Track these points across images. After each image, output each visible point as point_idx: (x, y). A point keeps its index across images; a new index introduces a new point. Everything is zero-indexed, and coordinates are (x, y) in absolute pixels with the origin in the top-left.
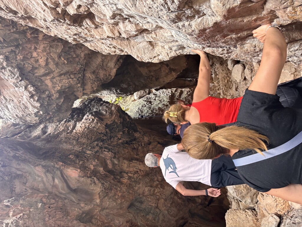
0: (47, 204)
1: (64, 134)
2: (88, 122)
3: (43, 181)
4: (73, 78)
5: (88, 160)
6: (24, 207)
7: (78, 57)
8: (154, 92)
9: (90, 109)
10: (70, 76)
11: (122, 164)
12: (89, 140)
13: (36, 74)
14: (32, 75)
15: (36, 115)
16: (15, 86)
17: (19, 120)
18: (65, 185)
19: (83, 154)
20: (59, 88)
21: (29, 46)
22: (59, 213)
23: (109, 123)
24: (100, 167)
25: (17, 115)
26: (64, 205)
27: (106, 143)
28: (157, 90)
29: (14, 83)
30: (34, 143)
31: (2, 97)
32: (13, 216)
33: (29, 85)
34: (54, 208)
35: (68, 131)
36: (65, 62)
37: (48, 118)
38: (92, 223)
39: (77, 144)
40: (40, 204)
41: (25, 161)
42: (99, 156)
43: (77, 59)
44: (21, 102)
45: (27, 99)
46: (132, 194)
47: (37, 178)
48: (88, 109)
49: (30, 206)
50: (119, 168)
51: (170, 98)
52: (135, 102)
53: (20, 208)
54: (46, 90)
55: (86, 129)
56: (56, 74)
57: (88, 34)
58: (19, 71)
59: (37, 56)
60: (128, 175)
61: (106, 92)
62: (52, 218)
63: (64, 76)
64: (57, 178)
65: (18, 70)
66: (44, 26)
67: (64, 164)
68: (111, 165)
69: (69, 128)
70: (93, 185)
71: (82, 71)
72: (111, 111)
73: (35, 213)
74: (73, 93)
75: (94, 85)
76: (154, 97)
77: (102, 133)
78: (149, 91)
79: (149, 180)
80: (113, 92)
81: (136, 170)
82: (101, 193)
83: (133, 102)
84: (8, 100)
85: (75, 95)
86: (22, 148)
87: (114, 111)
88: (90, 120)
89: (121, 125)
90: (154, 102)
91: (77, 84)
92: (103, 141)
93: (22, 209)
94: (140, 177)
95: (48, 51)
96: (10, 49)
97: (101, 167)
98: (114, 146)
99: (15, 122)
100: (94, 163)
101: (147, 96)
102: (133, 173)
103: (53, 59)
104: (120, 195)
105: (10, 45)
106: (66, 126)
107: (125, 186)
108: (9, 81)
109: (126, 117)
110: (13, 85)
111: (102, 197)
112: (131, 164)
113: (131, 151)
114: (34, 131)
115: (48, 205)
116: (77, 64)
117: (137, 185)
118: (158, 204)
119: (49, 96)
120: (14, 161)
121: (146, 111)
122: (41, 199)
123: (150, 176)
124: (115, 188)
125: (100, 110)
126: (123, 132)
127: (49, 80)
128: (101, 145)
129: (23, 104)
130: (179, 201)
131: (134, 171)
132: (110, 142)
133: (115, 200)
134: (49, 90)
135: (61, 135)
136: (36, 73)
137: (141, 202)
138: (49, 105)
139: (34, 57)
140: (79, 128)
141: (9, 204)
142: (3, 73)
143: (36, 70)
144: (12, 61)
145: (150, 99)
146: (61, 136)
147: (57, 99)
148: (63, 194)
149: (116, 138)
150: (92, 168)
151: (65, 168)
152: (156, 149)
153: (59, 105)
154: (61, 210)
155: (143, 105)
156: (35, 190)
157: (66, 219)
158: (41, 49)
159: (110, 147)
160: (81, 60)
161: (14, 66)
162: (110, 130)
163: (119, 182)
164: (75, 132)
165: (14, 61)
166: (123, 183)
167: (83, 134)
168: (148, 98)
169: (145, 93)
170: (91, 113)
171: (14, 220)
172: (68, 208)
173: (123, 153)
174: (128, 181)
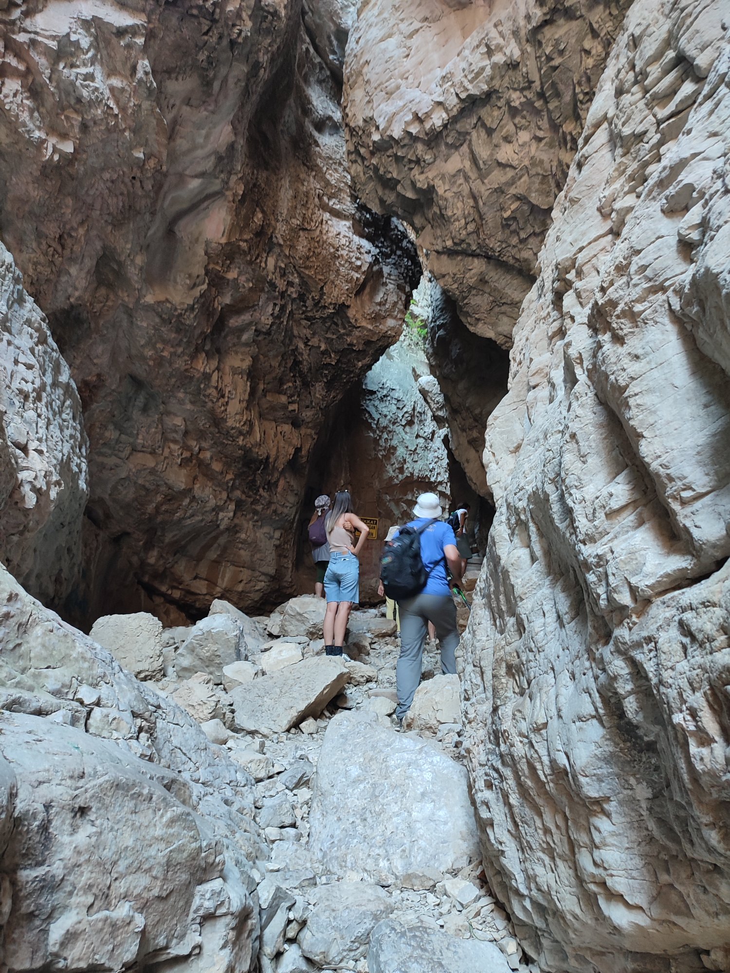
0: (142, 172)
1: (318, 187)
2: (352, 254)
3: (194, 148)
4: (466, 228)
5: (250, 263)
6: (133, 114)
7: (521, 243)
8: (440, 431)
9: (388, 256)
10: (471, 221)
11: (239, 354)
12: (304, 262)
13: (474, 134)
14: (473, 125)
15: (368, 120)
16: (444, 72)
17: (354, 67)
18: (185, 206)
19: (267, 248)
20: (440, 191)
21: (544, 125)
22: (121, 204)
23: (351, 313)
24: (232, 295)
25: (367, 62)
26: (139, 213)
27: (294, 307)
28: (446, 441)
29: (451, 74)
30: (291, 101)
31: (417, 25)
32: (112, 89)
33: (448, 116)
34: (131, 190)
35: (325, 199)
36: (505, 211)
37: (362, 151)
38: (96, 288)
39: (292, 230)
40: (141, 156)
41: (246, 93)
42: (262, 290)
43: (514, 241)
44: (404, 81)
45: (410, 102)
46: (167, 385)
47: (204, 132)
48: (388, 251)
49: (135, 128)
50: (230, 345)
51: (423, 478)
52: (412, 378)
53: (132, 104)
54: (435, 155)
55: (332, 250)
56: (477, 186)
58: (482, 94)
59: (520, 141)
60: (214, 371)
61: (439, 296)
62: (107, 188)
63: (472, 206)
64: (201, 184)
65: (483, 92)
67: (239, 200)
68: (236, 324)
69: (334, 200)
70: (188, 282)
71: (485, 252)
72: (384, 318)
73: (120, 143)
74: (429, 223)
75: (450, 280)
76: (426, 434)
77: (322, 294)
78: (443, 417)
79: (202, 428)
80: (439, 318)
81: (227, 392)
82: (169, 305)
83: (410, 371)
84: (409, 43)
85: (423, 228)
86: (277, 72)
87: (384, 324)
88: (358, 259)
89: (346, 347)
90: (412, 434)
91: (452, 239)
92: (302, 297)
93: (130, 111)
94: (210, 404)
95: (533, 172)
96: (535, 77)
97: (233, 300)
98: (286, 331)
100: (243, 279)
101: (430, 414)
102: (220, 384)
103: (512, 182)
104: (164, 354)
105: (544, 80)
106: (340, 190)
107: (186, 367)
108: (457, 59)
109: (367, 359)
110: (448, 68)
111: (160, 310)
112: (242, 378)
113: (274, 375)
114: (324, 93)
115: (139, 175)
116: (502, 242)
117: (189, 396)
118: (143, 452)
119: (418, 163)
120: (245, 68)
121: (385, 411)
122: (152, 155)
123: (212, 429)
124: (181, 340)
125: (385, 284)
126: (325, 353)
127: (459, 165)
128: (289, 296)
129: (398, 87)
130: (151, 508)
131: (223, 386)
132: (297, 316)
133: (150, 343)
134: (436, 163)
135: (314, 177)
136: (478, 136)
137: (145, 410)
138: (398, 159)
139: (517, 134)
140: (333, 231)
141: (140, 74)
142: (478, 46)
143: (485, 138)
144: (507, 78)
145: (421, 421)
146: (312, 179)
147: (413, 184)
148: (162, 206)
149: (308, 332)
150: (232, 275)
151: (229, 202)
152: (282, 444)
153: (396, 185)
154: (127, 207)
155: (401, 403)
156: (172, 132)
157: (106, 221)
158: (536, 155)
159: (285, 320)
160: (514, 251)
161: (494, 82)
162: (331, 317)
163: (198, 350)
164: (324, 219)
165: (506, 82)
166: (195, 360)
167: (318, 242)
168: (423, 417)
169: (436, 406)
170: (377, 260)
171: (102, 93)
172: (131, 225)
173: (271, 353)
174: (200, 375)
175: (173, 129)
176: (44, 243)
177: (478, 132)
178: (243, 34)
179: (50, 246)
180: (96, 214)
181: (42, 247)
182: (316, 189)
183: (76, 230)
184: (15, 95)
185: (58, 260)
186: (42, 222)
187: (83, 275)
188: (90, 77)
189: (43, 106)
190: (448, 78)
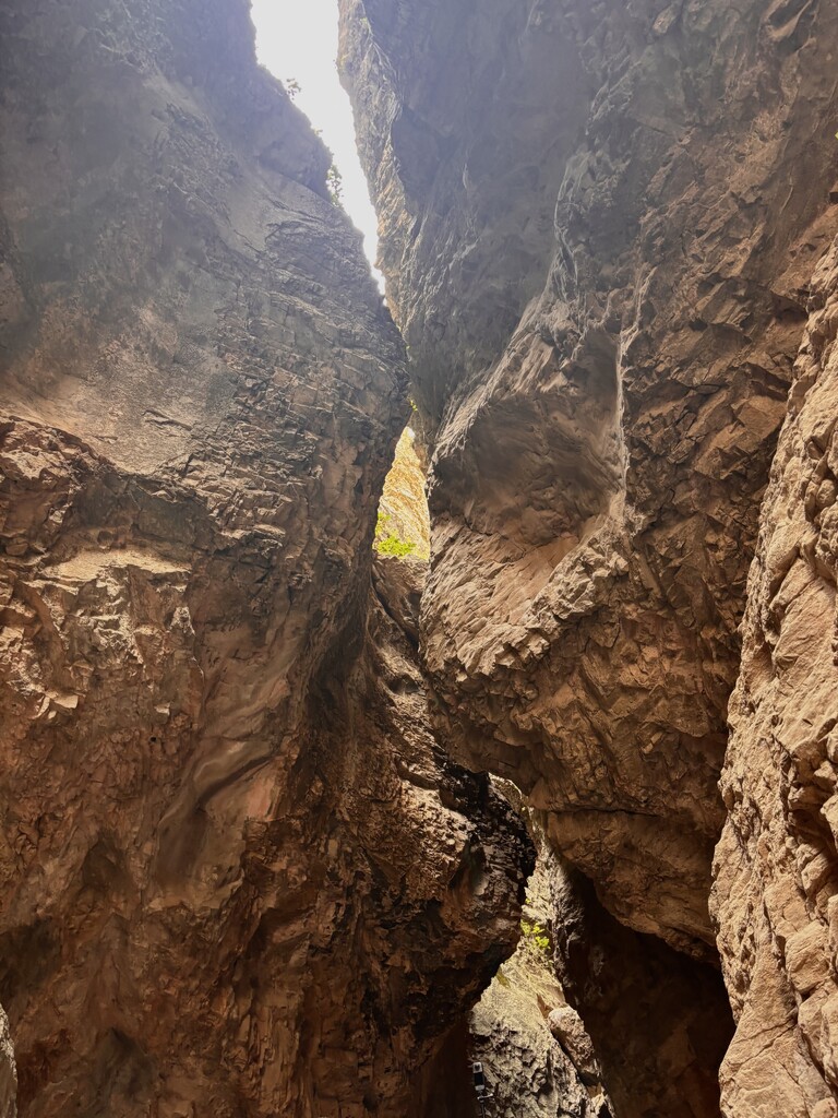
0: (164, 732)
1: (395, 750)
2: (441, 831)
3: (238, 705)
4: (594, 775)
5: (305, 847)
6: (161, 664)
7: (674, 788)
8: (593, 1100)
9: (489, 833)
10: (600, 764)
11: (286, 987)
12: (378, 845)
13: (585, 659)
14: (581, 649)
15: (451, 662)
16: (536, 600)
17: (431, 613)
18: (222, 777)
19: (328, 826)
20: (552, 731)
21: (675, 634)
22: (132, 773)
23: (445, 913)
24: (278, 895)
25: (445, 607)
26: (156, 785)
27: (366, 908)
29: (545, 598)
30: (361, 660)
32: (139, 637)
33: (549, 641)
34: (149, 754)
35: (404, 763)
36: (645, 746)
37: (446, 697)
38: (80, 893)
39: (361, 801)
40: (167, 711)
41: (306, 644)
42: (320, 886)
43: (664, 786)
44: (490, 618)
45: (500, 636)
46: (169, 1044)
47: (251, 687)
48: (488, 825)
49: (163, 680)
50: (273, 972)
52: (539, 1013)
53: (161, 653)
54: (537, 689)
55: (415, 827)
56: (598, 718)
57: (769, 856)
58: (586, 611)
59: (647, 659)
60: (244, 1017)
62: (117, 753)
63: (597, 746)
64: (245, 748)
65: (588, 609)
66: (754, 698)
67: (293, 767)
68: (283, 938)
69: (415, 765)
70: (216, 876)
71: (625, 805)
72: (493, 918)
73: (140, 698)
74: (542, 775)
75: (582, 849)
76: (572, 1107)
77: (404, 887)
78: (595, 1075)
80: (566, 915)
81: (263, 1051)
82: (183, 912)
83: (535, 1002)
84: (490, 583)
85: (533, 783)
86: (345, 628)
87: (492, 926)
88: (450, 836)
89: (441, 965)
90: (551, 1108)
91: (576, 791)
92: (376, 895)
93: (158, 661)
94: (234, 1075)
95: (672, 692)
96: (652, 584)
97: (280, 901)
98: (355, 943)
99: (425, 604)
100: (294, 870)
101: (573, 1071)
102: (252, 1038)
103: (647, 708)
104: (169, 992)
105: (664, 584)
106: (422, 753)
107: (201, 1012)
108: (550, 585)
109: (473, 983)
110: (540, 595)
111: (170, 920)
112: (287, 1026)
113: (336, 1018)
114: (398, 653)
115: (160, 735)
116: (647, 788)
117: (204, 1062)
119: (518, 700)
120: (305, 616)
121: (505, 1070)
122: (182, 712)
124: (197, 967)
125: (489, 870)
126: (411, 977)
127: (571, 697)
128: (358, 892)
129: (483, 625)
131: (258, 1042)
132: (370, 923)
133: (151, 975)
134: (541, 699)
135: (389, 739)
136: (591, 659)
137: (131, 1091)
138: (490, 700)
139: (641, 651)
140: (416, 802)
141: (176, 620)
142: (572, 568)
143: (600, 660)
144: (616, 592)
145: (562, 1084)
146: (386, 742)
147: (514, 726)
148: (191, 776)
149: (385, 947)
150: (277, 867)
151: (280, 769)
153: (493, 731)
154: (140, 777)
155: (528, 1055)
156: (211, 689)
157: (109, 797)
158: (673, 670)
159: (352, 926)
160: (665, 800)
161: (601, 597)
162: (416, 920)
163: (221, 983)
164: (403, 787)
165: (615, 596)
166: (216, 1000)
167: (396, 817)
168: (564, 1077)
169: (580, 1057)
170: (474, 837)
171: (125, 641)
172: (143, 801)
173: (332, 983)
174: (222, 1023)
175: (214, 685)
176: (14, 829)
177: (588, 656)
178: (304, 581)
179: (22, 834)
180: (95, 788)
181: (9, 835)
182: (391, 752)
183: (63, 809)
184: (12, 644)
185: (30, 852)
186: (17, 801)
187: (63, 873)
188: (115, 624)
189: (48, 657)
190: (542, 604)
